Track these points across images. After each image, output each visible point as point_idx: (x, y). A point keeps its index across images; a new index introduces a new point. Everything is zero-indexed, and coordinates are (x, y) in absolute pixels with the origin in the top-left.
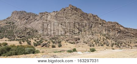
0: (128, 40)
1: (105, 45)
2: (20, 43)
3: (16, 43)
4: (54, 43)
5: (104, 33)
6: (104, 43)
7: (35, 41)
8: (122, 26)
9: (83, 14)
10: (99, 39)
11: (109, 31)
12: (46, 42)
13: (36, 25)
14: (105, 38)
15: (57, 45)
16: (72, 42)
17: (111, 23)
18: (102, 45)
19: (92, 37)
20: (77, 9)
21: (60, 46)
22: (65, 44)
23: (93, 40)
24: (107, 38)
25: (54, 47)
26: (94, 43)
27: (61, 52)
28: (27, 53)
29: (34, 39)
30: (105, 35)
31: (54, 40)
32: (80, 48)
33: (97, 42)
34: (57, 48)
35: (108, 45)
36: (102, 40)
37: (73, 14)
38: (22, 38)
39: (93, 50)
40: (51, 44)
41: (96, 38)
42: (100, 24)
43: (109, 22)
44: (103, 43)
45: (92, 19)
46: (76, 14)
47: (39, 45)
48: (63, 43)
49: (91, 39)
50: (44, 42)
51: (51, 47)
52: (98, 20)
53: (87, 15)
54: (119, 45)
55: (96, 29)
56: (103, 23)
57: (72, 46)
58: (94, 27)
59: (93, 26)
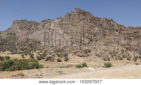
1: (125, 59)
2: (23, 56)
3: (19, 57)
4: (59, 56)
6: (124, 56)
7: (38, 54)
9: (93, 19)
10: (117, 50)
11: (130, 40)
12: (51, 55)
13: (38, 35)
14: (124, 49)
15: (63, 59)
16: (81, 54)
17: (133, 28)
18: (121, 59)
19: (107, 49)
20: (85, 12)
21: (67, 60)
22: (73, 57)
23: (108, 53)
24: (127, 49)
25: (59, 61)
26: (110, 56)
27: (68, 67)
28: (30, 68)
29: (37, 51)
30: (124, 45)
31: (59, 53)
32: (92, 63)
33: (113, 54)
34: (64, 63)
35: (129, 59)
36: (120, 52)
37: (81, 20)
38: (25, 51)
39: (108, 66)
40: (56, 58)
41: (112, 49)
42: (117, 31)
43: (130, 28)
44: (121, 56)
45: (105, 25)
46: (84, 19)
47: (43, 58)
48: (70, 56)
49: (106, 51)
50: (49, 55)
51: (56, 61)
52: (113, 26)
53: (99, 19)
55: (111, 37)
56: (121, 29)
57: (82, 60)
58: (108, 36)
59: (107, 34)
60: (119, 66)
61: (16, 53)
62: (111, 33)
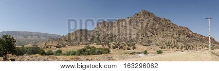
0: (195, 43)
1: (175, 48)
2: (103, 46)
3: (101, 46)
4: (129, 45)
5: (175, 36)
6: (175, 46)
7: (114, 44)
8: (191, 31)
9: (156, 19)
10: (170, 42)
11: (180, 35)
12: (122, 45)
15: (131, 48)
16: (145, 44)
17: (182, 28)
18: (173, 48)
19: (164, 40)
20: (149, 13)
21: (134, 48)
22: (139, 46)
23: (164, 43)
24: (177, 41)
25: (129, 49)
26: (165, 45)
27: (132, 54)
29: (113, 42)
30: (176, 38)
31: (129, 43)
32: (152, 51)
33: (168, 44)
34: (132, 51)
35: (178, 48)
36: (173, 43)
37: (146, 19)
40: (127, 47)
41: (167, 41)
42: (172, 28)
43: (180, 27)
44: (173, 46)
45: (164, 23)
46: (148, 18)
47: (117, 47)
48: (137, 45)
49: (163, 42)
51: (126, 49)
52: (170, 24)
53: (159, 19)
54: (187, 48)
55: (168, 32)
56: (174, 27)
57: (145, 48)
58: (166, 31)
60: (168, 53)
61: (100, 44)
62: (167, 29)
